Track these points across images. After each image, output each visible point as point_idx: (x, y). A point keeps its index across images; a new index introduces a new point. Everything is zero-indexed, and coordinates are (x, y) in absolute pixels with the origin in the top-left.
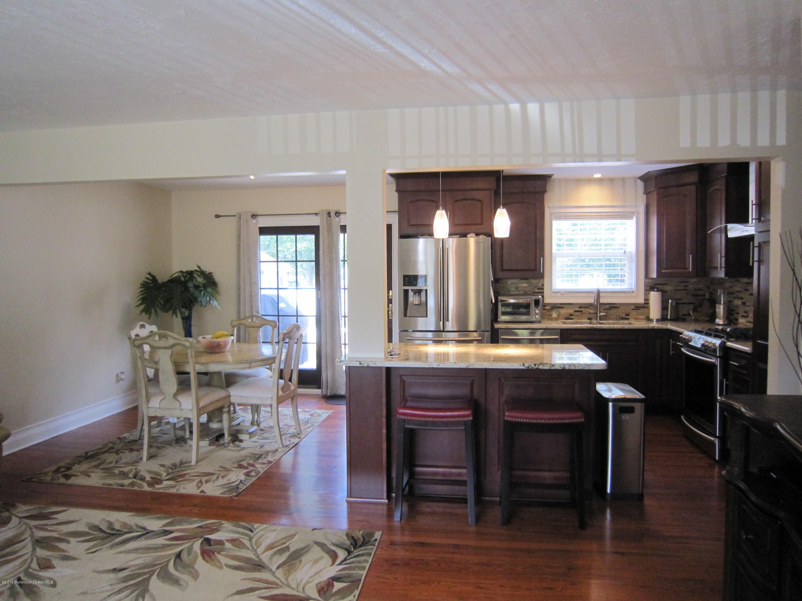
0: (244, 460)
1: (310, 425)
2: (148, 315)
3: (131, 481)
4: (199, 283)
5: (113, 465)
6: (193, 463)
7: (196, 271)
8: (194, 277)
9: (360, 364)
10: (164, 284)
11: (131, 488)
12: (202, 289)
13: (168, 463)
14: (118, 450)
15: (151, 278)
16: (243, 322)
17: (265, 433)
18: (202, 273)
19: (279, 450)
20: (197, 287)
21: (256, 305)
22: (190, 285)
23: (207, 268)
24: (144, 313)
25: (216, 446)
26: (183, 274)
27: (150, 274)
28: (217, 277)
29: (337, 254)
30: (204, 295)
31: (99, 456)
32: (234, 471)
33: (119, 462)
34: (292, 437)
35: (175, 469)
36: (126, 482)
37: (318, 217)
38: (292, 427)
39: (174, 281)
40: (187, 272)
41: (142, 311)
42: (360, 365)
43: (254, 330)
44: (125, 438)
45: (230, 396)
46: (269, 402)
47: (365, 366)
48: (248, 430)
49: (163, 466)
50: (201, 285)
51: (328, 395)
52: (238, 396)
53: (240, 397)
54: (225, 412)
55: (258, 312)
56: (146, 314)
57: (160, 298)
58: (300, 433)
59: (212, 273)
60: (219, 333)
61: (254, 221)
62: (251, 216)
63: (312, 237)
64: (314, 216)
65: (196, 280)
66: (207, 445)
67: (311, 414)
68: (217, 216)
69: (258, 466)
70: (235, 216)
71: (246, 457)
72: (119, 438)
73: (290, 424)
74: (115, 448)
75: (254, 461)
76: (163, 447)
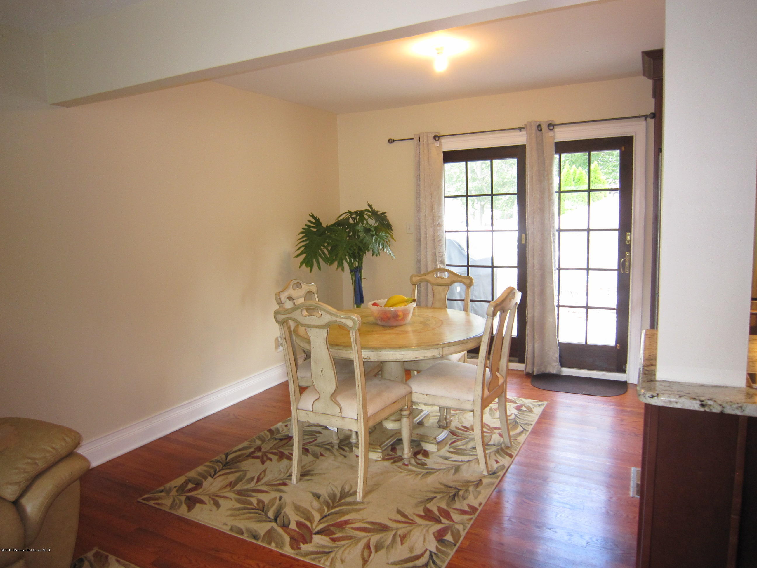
0: (432, 499)
1: (520, 429)
2: (309, 268)
3: (268, 526)
4: (371, 225)
5: (252, 485)
6: (359, 497)
7: (367, 211)
8: (365, 219)
9: (702, 405)
10: (329, 228)
11: (265, 545)
12: (374, 233)
13: (324, 491)
14: (265, 454)
15: (314, 221)
16: (427, 277)
17: (459, 440)
18: (374, 213)
19: (485, 481)
20: (367, 231)
21: (440, 252)
22: (360, 227)
23: (379, 208)
24: (304, 265)
25: (392, 461)
26: (352, 215)
27: (313, 216)
28: (392, 218)
29: (550, 184)
30: (376, 240)
31: (238, 464)
32: (419, 525)
33: (262, 479)
34: (497, 452)
35: (334, 507)
36: (262, 528)
37: (524, 133)
38: (496, 431)
39: (341, 224)
40: (356, 212)
41: (302, 264)
42: (702, 409)
43: (440, 288)
44: (278, 430)
45: (411, 393)
46: (469, 406)
47: (714, 411)
48: (435, 438)
49: (317, 496)
50: (373, 229)
51: (535, 374)
52: (423, 394)
53: (427, 395)
54: (404, 415)
55: (442, 262)
56: (307, 266)
57: (324, 246)
58: (509, 445)
59: (385, 213)
60: (398, 298)
61: (437, 144)
62: (432, 138)
63: (514, 162)
64: (517, 133)
65: (367, 223)
66: (380, 459)
67: (517, 406)
68: (391, 141)
69: (456, 517)
70: (413, 139)
71: (436, 492)
72: (270, 431)
73: (492, 425)
74: (263, 450)
75: (448, 505)
76: (322, 455)
